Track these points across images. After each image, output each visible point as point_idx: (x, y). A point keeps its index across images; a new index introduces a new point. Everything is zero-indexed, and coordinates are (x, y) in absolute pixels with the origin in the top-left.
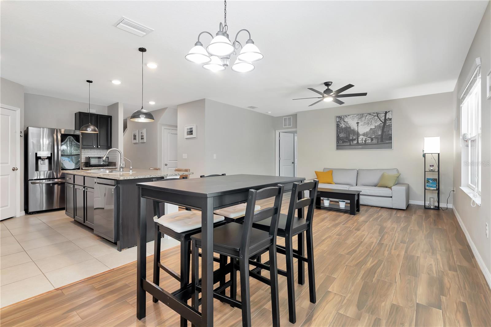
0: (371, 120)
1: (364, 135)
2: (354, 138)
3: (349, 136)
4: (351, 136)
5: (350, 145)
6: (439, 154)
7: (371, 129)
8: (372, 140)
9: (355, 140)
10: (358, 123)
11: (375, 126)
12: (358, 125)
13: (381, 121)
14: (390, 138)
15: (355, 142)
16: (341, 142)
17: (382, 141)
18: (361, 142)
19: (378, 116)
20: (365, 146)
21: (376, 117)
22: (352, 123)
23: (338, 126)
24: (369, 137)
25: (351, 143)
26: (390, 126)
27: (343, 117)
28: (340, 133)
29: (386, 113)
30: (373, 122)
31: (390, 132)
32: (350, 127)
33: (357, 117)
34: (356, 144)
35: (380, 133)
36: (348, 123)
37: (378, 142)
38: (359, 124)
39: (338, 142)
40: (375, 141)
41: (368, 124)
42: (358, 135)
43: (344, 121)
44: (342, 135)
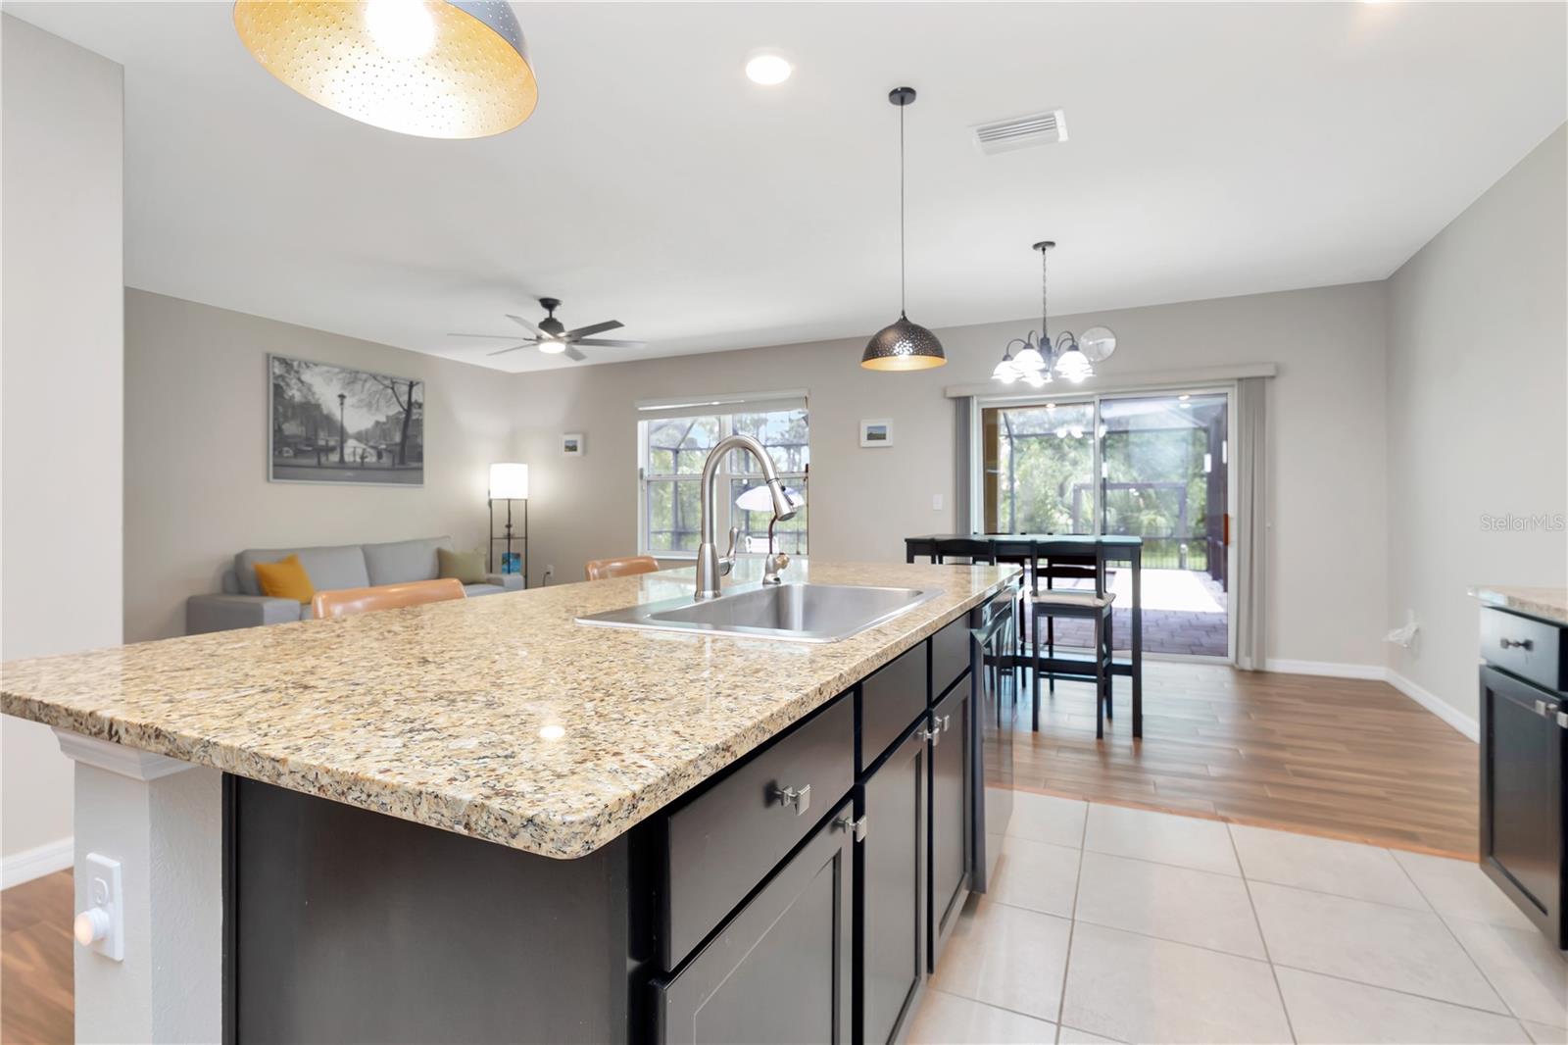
0: (378, 396)
1: (360, 437)
2: (332, 443)
3: (316, 434)
4: (322, 434)
5: (319, 465)
6: (526, 501)
7: (377, 423)
8: (380, 455)
9: (332, 449)
10: (342, 397)
11: (388, 417)
12: (342, 404)
13: (401, 405)
14: (420, 457)
15: (334, 458)
16: (287, 452)
17: (402, 462)
18: (352, 459)
19: (393, 389)
20: (361, 471)
21: (390, 391)
22: (326, 392)
23: (278, 391)
24: (372, 447)
25: (323, 459)
26: (419, 423)
27: (295, 364)
28: (287, 419)
29: (411, 385)
30: (382, 402)
31: (419, 440)
32: (318, 407)
33: (340, 376)
34: (335, 463)
35: (398, 438)
36: (315, 389)
37: (393, 464)
38: (347, 401)
39: (280, 452)
40: (386, 461)
41: (369, 405)
42: (342, 434)
43: (299, 379)
44: (291, 428)
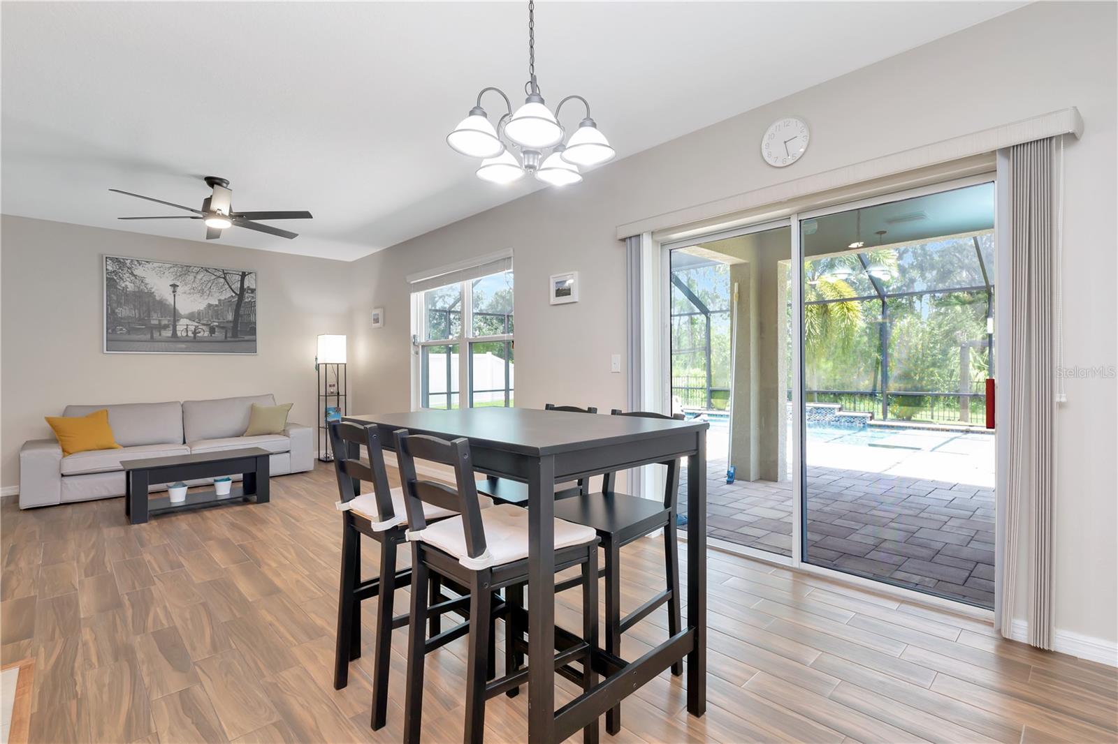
0: (210, 284)
1: (191, 317)
2: (165, 322)
3: (149, 316)
4: (154, 316)
5: (152, 339)
7: (209, 306)
8: (212, 330)
9: (166, 327)
10: (174, 286)
11: (219, 300)
12: (174, 292)
13: (233, 291)
14: (253, 331)
15: (167, 333)
16: (121, 330)
17: (235, 335)
18: (184, 334)
19: (225, 278)
20: (195, 343)
21: (222, 280)
22: (159, 284)
23: (111, 283)
24: (203, 324)
25: (156, 335)
26: (252, 305)
27: (128, 262)
28: (119, 304)
29: (244, 275)
30: (214, 289)
31: (252, 318)
32: (151, 294)
33: (172, 270)
34: (169, 337)
35: (230, 317)
36: (147, 281)
37: (226, 337)
38: (178, 289)
39: (114, 330)
40: (219, 335)
41: (202, 292)
42: (175, 315)
43: (132, 274)
44: (124, 312)
